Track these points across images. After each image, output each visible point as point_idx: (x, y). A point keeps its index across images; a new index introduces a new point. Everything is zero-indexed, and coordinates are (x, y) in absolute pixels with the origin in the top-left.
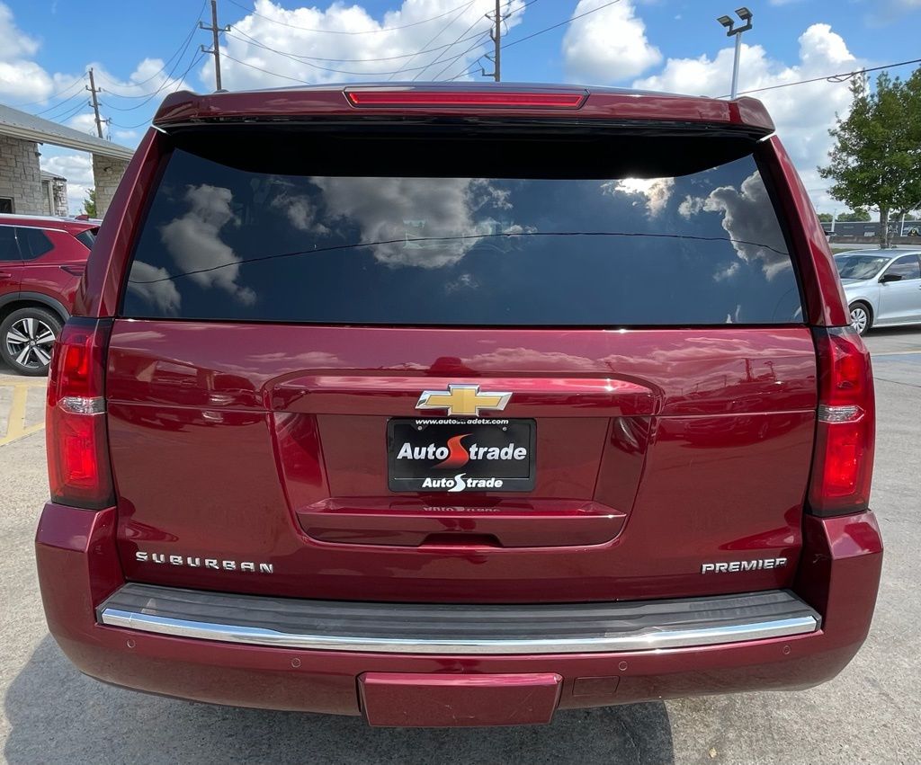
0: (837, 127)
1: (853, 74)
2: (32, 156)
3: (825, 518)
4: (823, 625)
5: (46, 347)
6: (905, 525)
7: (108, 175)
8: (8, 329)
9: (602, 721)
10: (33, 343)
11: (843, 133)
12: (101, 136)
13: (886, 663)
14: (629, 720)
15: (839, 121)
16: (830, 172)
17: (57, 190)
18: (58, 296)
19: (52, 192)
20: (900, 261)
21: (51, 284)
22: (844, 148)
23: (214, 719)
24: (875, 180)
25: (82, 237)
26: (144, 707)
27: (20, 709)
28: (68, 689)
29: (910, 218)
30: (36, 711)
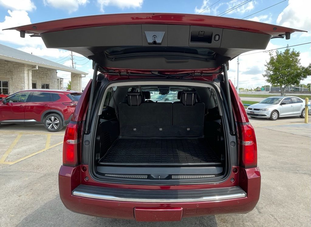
0: (266, 64)
1: (269, 51)
2: (55, 73)
3: (246, 168)
4: (247, 195)
5: (56, 124)
6: (285, 172)
7: (75, 78)
8: (47, 119)
9: (199, 225)
10: (53, 123)
11: (268, 65)
12: (73, 67)
13: (276, 210)
14: (206, 225)
15: (267, 63)
16: (266, 75)
17: (61, 81)
18: (60, 110)
19: (59, 82)
20: (285, 99)
21: (59, 108)
22: (269, 69)
23: (98, 225)
24: (278, 77)
25: (68, 95)
26: (79, 221)
27: (47, 222)
28: (60, 217)
29: (291, 86)
30: (51, 222)
